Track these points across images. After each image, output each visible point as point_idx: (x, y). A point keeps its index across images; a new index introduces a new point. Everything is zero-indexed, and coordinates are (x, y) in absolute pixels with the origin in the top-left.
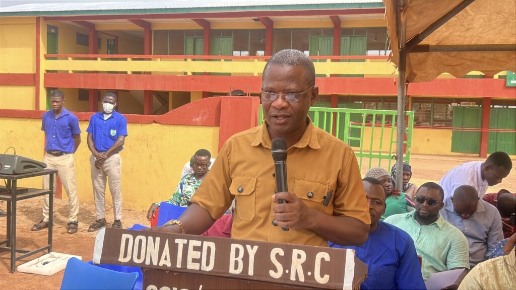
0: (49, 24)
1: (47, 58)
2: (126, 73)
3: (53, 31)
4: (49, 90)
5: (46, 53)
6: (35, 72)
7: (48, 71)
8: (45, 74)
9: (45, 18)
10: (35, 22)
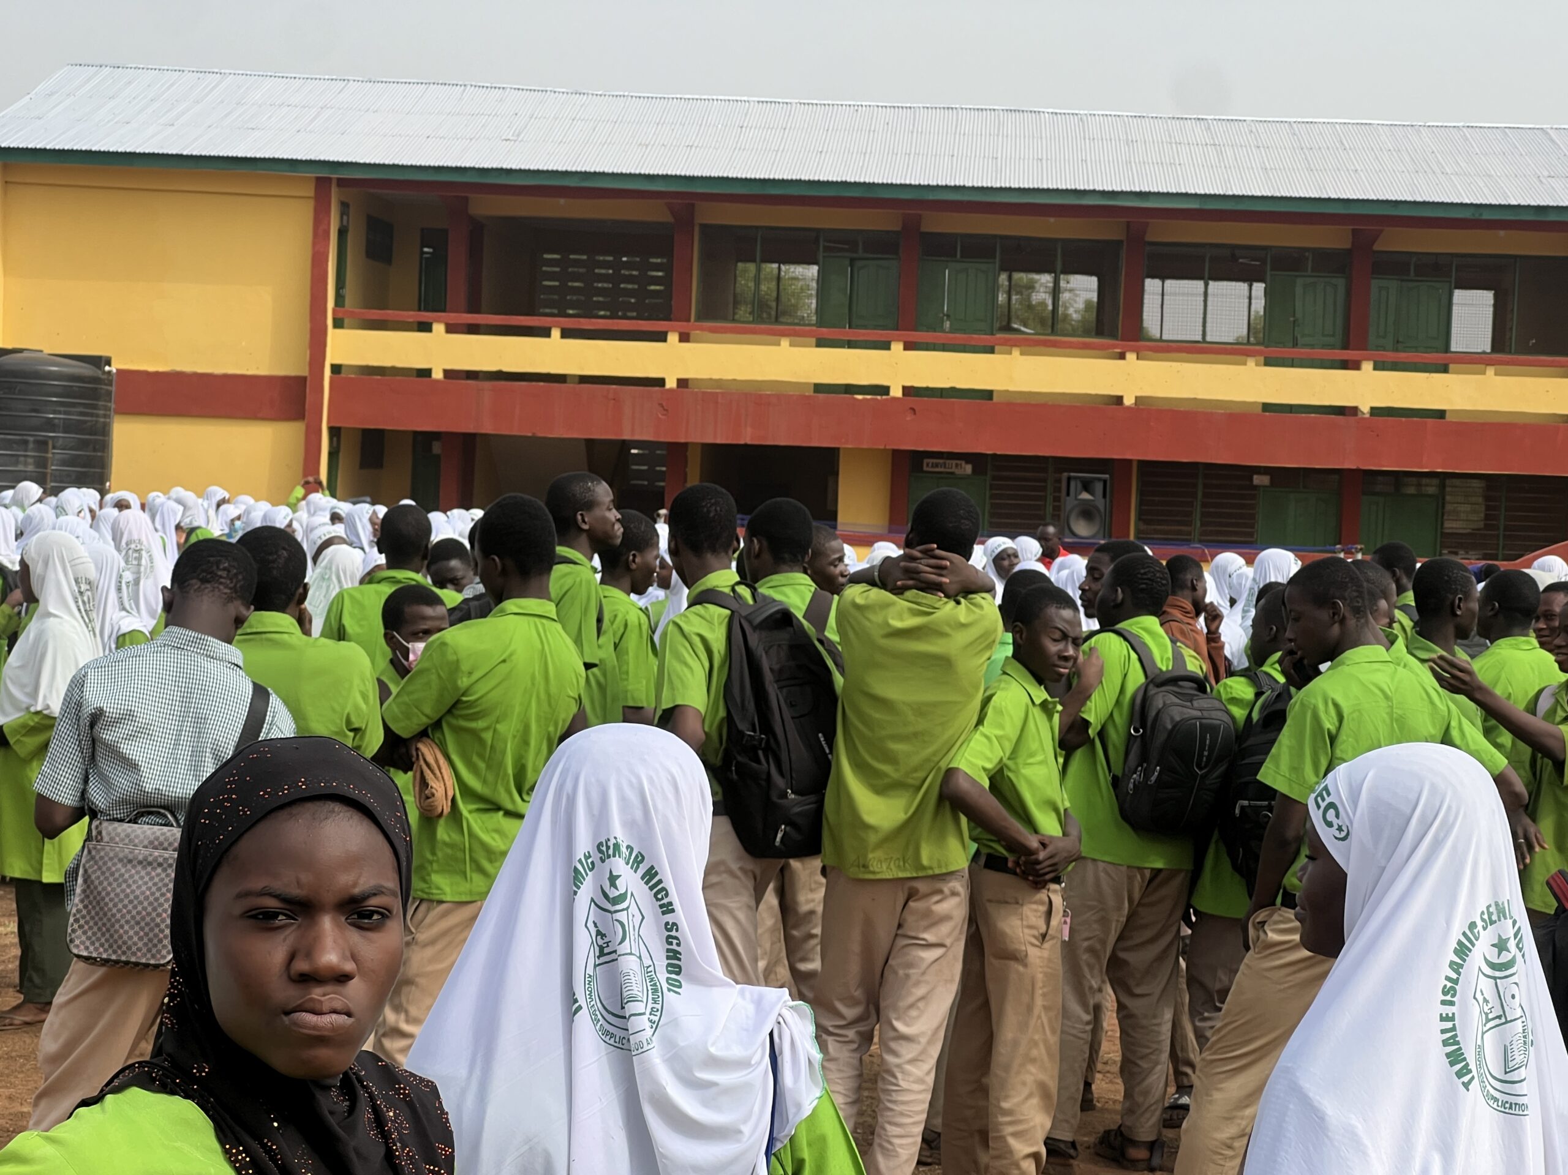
2: (660, 382)
3: (345, 220)
5: (333, 304)
8: (330, 377)
10: (311, 193)
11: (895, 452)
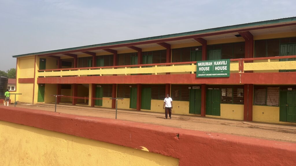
0: (41, 58)
1: (39, 71)
3: (43, 60)
4: (40, 85)
5: (38, 70)
6: (33, 77)
7: (39, 77)
8: (38, 78)
9: (39, 56)
10: (34, 57)
11: (92, 84)
